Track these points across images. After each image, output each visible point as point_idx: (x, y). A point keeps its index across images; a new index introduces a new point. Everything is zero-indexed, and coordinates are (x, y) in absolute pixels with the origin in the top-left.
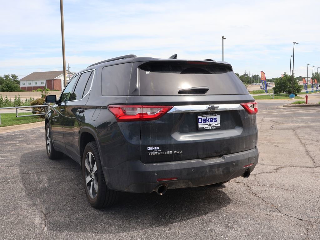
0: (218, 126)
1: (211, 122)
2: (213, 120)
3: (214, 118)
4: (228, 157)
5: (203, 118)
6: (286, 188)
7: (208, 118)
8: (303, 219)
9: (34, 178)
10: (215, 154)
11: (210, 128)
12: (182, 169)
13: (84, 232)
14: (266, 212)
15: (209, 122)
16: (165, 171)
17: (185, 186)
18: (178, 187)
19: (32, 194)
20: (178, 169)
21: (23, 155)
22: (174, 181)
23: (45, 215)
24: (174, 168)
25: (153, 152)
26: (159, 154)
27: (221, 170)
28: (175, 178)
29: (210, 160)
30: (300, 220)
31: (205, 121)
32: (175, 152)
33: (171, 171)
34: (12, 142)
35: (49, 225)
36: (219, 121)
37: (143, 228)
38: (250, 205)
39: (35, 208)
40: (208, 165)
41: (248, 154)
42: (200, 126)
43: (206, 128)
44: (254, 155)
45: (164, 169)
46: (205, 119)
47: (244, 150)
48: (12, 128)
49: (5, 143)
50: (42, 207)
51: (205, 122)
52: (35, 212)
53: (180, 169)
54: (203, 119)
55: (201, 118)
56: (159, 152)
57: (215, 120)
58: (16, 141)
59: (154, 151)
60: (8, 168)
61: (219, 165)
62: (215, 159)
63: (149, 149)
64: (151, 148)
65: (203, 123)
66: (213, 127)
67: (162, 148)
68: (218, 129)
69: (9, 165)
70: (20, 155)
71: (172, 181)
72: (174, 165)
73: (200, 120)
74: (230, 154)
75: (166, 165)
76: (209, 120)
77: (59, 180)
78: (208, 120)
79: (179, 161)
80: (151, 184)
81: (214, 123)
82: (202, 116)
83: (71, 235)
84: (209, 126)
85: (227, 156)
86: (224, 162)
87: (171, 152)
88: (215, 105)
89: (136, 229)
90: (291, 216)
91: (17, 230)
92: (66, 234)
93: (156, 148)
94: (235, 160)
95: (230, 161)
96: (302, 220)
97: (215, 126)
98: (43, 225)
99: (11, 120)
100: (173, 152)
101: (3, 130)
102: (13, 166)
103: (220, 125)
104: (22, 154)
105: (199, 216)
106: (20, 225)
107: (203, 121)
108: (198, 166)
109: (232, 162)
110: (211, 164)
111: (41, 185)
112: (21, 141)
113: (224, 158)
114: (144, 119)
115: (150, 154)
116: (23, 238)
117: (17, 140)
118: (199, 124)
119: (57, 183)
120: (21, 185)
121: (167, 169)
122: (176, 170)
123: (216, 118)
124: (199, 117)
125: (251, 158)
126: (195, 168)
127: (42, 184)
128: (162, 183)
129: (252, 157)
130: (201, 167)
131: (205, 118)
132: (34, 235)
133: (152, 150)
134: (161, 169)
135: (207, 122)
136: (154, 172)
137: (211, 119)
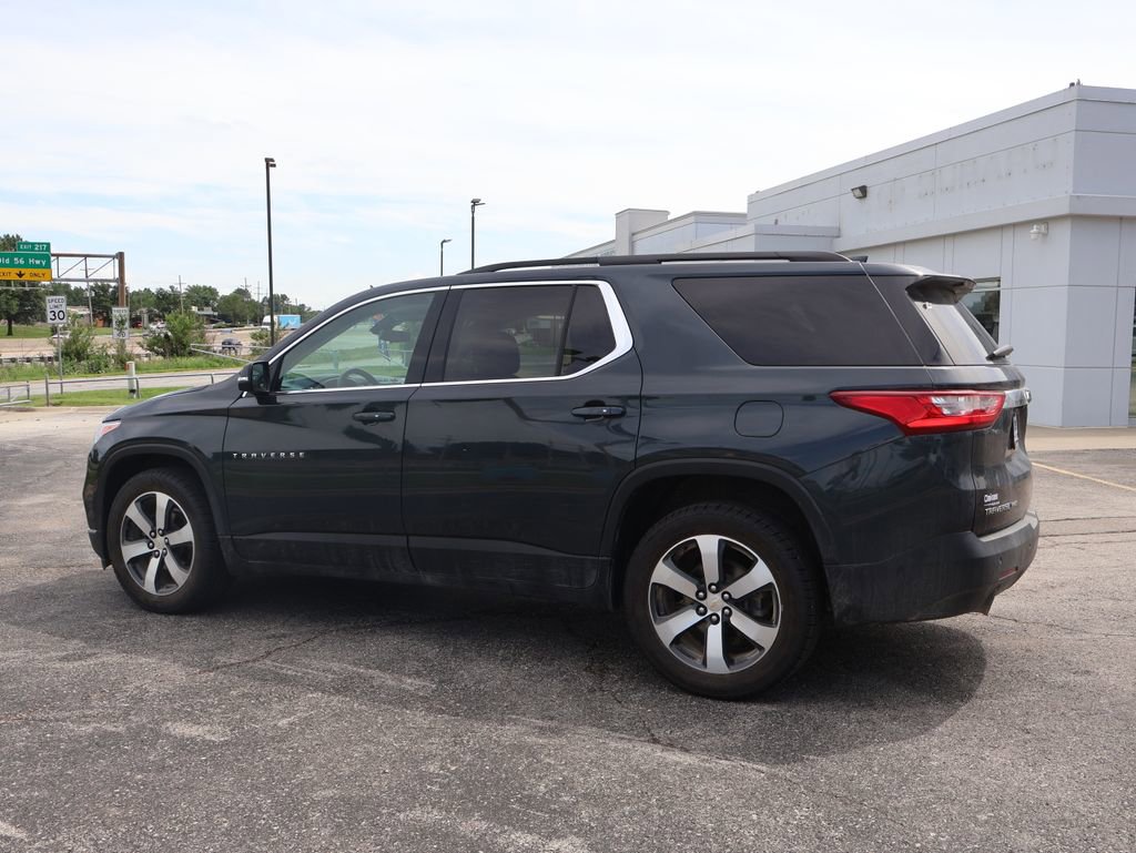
16: (1010, 551)
23: (657, 743)
25: (990, 507)
26: (997, 511)
28: (1015, 570)
32: (1013, 504)
33: (1014, 552)
56: (997, 506)
59: (992, 504)
63: (987, 501)
64: (989, 498)
67: (1001, 495)
75: (1006, 538)
87: (1009, 505)
93: (994, 497)
115: (987, 512)
122: (1019, 548)
133: (990, 502)
136: (999, 557)
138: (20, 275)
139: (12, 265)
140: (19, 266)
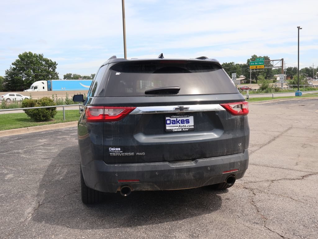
0: (191, 127)
1: (182, 123)
2: (185, 122)
3: (186, 120)
4: (202, 162)
5: (172, 119)
6: (296, 199)
7: (178, 119)
8: (285, 236)
9: (57, 170)
10: (186, 158)
11: (181, 130)
12: (144, 171)
13: (58, 225)
14: (247, 224)
15: (180, 123)
16: (126, 172)
17: (151, 189)
18: (144, 190)
19: (43, 186)
20: (140, 171)
21: (64, 149)
22: (137, 183)
23: (39, 205)
24: (136, 170)
25: (114, 153)
26: (120, 155)
27: (191, 174)
28: (137, 180)
29: (179, 163)
30: (282, 236)
31: (175, 122)
32: (138, 154)
33: (132, 173)
34: (65, 137)
35: (34, 216)
36: (192, 123)
37: (110, 227)
38: (238, 214)
39: (36, 198)
40: (175, 168)
41: (230, 158)
42: (168, 127)
43: (176, 130)
44: (239, 160)
45: (125, 171)
46: (175, 121)
47: (225, 154)
48: (74, 124)
49: (58, 137)
50: (43, 198)
51: (175, 124)
52: (33, 202)
53: (142, 171)
54: (172, 121)
55: (170, 120)
56: (121, 153)
57: (188, 122)
58: (69, 135)
59: (116, 152)
60: (43, 160)
61: (189, 170)
62: (185, 163)
63: (111, 150)
64: (113, 149)
65: (171, 125)
66: (184, 129)
67: (124, 149)
68: (190, 131)
69: (46, 158)
70: (62, 148)
71: (135, 183)
72: (136, 167)
73: (168, 122)
74: (206, 157)
75: (128, 167)
76: (180, 122)
77: (76, 174)
78: (178, 122)
79: (143, 163)
80: (113, 184)
81: (185, 124)
82: (171, 118)
83: (44, 226)
84: (179, 128)
85: (200, 161)
86: (194, 167)
87: (132, 154)
88: (185, 106)
89: (104, 228)
90: (274, 231)
91: (7, 217)
92: (42, 225)
93: (117, 149)
94: (210, 165)
95: (203, 166)
96: (283, 237)
97: (187, 127)
98: (30, 215)
99: (75, 116)
100: (135, 154)
101: (66, 125)
102: (49, 159)
103: (193, 127)
104: (65, 147)
105: (173, 220)
106: (13, 213)
107: (172, 122)
108: (163, 169)
109: (206, 167)
110: (179, 168)
111: (57, 178)
112: (73, 135)
113: (196, 162)
114: (107, 119)
115: (112, 154)
116: (6, 224)
117: (71, 134)
118: (167, 125)
119: (71, 177)
120: (41, 176)
121: (128, 170)
122: (138, 172)
123: (189, 120)
124: (167, 118)
125: (234, 163)
126: (159, 170)
127: (59, 176)
128: (124, 184)
129: (236, 162)
130: (167, 170)
131: (175, 119)
132: (17, 222)
133: (114, 151)
134: (122, 170)
135: (177, 124)
136: (115, 173)
137: (182, 120)
138: (256, 67)
139: (255, 65)
140: (256, 65)
